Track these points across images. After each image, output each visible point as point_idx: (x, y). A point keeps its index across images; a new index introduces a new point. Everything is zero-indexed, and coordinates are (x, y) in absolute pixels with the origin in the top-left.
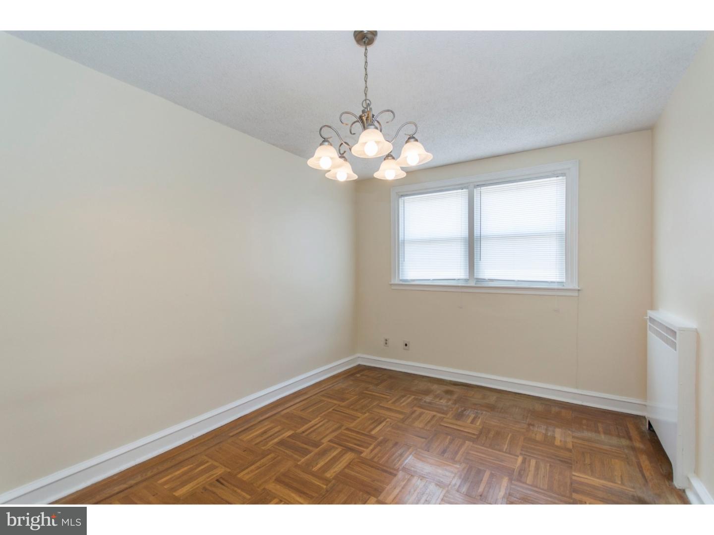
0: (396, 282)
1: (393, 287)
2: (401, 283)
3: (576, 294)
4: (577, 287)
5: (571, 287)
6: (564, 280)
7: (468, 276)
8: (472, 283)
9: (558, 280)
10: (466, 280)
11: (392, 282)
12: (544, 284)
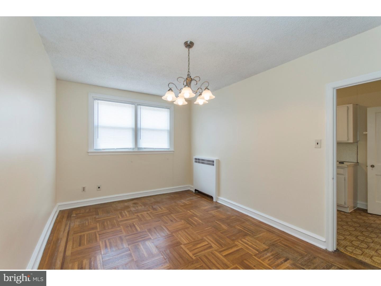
0: (92, 151)
1: (89, 154)
2: (95, 151)
3: (172, 153)
4: (173, 150)
5: (171, 150)
6: (169, 148)
7: (134, 147)
8: (136, 150)
9: (167, 148)
10: (133, 149)
11: (89, 151)
12: (163, 149)
